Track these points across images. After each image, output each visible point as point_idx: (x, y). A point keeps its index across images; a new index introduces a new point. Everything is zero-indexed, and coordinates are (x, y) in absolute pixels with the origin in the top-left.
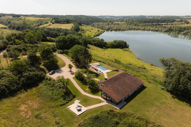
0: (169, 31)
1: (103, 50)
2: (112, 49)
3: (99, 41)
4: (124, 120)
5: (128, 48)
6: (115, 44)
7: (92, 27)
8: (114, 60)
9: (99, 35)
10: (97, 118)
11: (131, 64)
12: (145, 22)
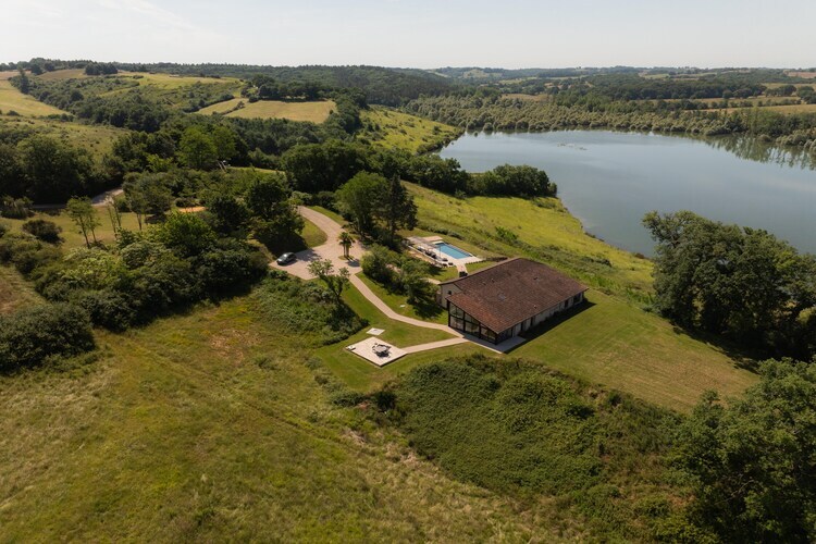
0: (730, 132)
1: (454, 200)
2: (490, 199)
3: (439, 167)
4: (515, 378)
5: (555, 197)
6: (500, 180)
7: (410, 116)
8: (495, 233)
9: (439, 147)
10: (435, 371)
11: (556, 249)
12: (635, 95)
